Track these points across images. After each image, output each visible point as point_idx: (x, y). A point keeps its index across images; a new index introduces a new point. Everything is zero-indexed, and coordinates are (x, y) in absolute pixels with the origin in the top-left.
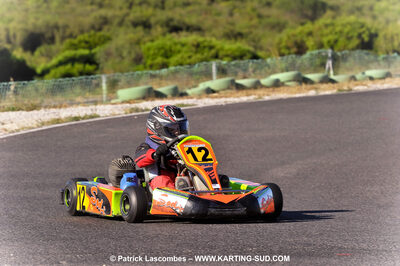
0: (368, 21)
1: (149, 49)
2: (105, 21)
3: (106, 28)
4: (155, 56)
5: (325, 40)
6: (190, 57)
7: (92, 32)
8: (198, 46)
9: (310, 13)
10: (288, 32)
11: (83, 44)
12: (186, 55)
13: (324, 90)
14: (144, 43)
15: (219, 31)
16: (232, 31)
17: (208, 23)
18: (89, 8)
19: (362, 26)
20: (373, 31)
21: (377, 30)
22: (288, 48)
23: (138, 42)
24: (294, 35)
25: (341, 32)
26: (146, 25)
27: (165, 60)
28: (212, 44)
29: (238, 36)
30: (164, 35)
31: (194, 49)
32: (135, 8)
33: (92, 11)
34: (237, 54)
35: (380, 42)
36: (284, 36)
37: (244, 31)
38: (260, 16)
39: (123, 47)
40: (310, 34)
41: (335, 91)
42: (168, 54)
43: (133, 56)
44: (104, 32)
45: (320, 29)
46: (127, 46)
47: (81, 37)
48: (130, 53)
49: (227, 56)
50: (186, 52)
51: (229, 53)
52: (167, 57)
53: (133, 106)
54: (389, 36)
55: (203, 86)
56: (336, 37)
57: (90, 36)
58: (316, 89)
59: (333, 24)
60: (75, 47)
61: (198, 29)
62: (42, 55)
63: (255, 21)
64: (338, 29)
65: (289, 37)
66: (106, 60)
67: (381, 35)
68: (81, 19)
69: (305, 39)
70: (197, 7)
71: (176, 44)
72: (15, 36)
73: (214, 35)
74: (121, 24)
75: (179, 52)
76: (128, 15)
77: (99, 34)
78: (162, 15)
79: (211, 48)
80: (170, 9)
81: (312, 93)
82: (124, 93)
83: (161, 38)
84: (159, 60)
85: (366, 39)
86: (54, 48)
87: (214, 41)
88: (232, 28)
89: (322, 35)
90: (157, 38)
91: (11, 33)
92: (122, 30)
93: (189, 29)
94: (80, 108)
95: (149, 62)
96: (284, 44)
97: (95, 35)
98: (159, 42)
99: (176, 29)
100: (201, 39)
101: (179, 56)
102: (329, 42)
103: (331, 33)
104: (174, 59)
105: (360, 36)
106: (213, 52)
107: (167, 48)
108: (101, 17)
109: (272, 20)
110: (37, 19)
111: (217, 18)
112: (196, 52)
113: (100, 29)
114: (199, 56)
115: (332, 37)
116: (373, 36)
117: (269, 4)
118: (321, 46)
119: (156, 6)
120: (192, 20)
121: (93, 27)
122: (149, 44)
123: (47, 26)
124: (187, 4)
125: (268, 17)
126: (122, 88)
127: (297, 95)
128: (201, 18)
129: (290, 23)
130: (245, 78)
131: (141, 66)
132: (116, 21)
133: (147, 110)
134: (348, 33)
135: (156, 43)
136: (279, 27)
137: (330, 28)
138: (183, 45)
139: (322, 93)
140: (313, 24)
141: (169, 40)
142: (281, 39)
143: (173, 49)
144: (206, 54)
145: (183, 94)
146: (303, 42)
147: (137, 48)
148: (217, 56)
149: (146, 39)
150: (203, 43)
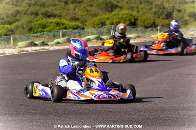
0: (135, 13)
1: (35, 25)
2: (18, 12)
3: (18, 15)
4: (38, 28)
5: (114, 21)
6: (54, 28)
7: (12, 17)
8: (57, 23)
9: (110, 10)
10: (99, 17)
11: (7, 22)
12: (52, 27)
14: (34, 22)
15: (68, 17)
16: (74, 17)
17: (64, 13)
18: (11, 6)
20: (136, 18)
21: (137, 17)
22: (97, 25)
23: (31, 22)
24: (100, 19)
25: (122, 18)
26: (37, 14)
27: (43, 30)
28: (64, 23)
29: (76, 19)
30: (42, 19)
31: (56, 25)
32: (31, 7)
33: (13, 7)
34: (75, 27)
35: (139, 22)
37: (79, 17)
38: (87, 11)
39: (24, 24)
40: (108, 18)
42: (44, 27)
43: (28, 27)
44: (18, 18)
45: (112, 17)
46: (26, 23)
47: (6, 19)
48: (27, 26)
49: (71, 28)
50: (52, 26)
51: (71, 26)
53: (22, 49)
54: (143, 20)
55: (56, 41)
56: (119, 20)
59: (118, 14)
60: (3, 23)
61: (60, 16)
63: (85, 13)
64: (120, 16)
65: (98, 20)
66: (17, 30)
67: (139, 19)
68: (7, 11)
69: (105, 21)
70: (60, 6)
71: (48, 22)
73: (66, 19)
74: (25, 14)
75: (49, 26)
76: (28, 9)
77: (14, 18)
78: (44, 10)
79: (63, 24)
80: (47, 7)
82: (20, 44)
83: (41, 19)
84: (40, 29)
87: (66, 22)
88: (74, 16)
89: (113, 19)
90: (39, 20)
92: (25, 16)
93: (55, 16)
95: (36, 30)
96: (96, 23)
98: (40, 22)
99: (49, 16)
100: (59, 20)
101: (49, 28)
102: (116, 22)
103: (117, 18)
104: (46, 29)
105: (130, 20)
106: (64, 26)
107: (44, 24)
108: (16, 10)
109: (93, 12)
111: (68, 11)
112: (57, 26)
113: (16, 16)
114: (58, 28)
115: (117, 20)
117: (92, 5)
118: (112, 24)
119: (41, 6)
120: (58, 12)
121: (13, 15)
122: (36, 22)
124: (55, 5)
125: (91, 11)
126: (20, 42)
127: (95, 45)
128: (61, 11)
129: (100, 14)
131: (32, 32)
132: (23, 12)
133: (28, 51)
134: (125, 18)
135: (38, 22)
136: (95, 15)
137: (117, 16)
138: (51, 23)
140: (109, 14)
141: (45, 21)
142: (95, 21)
143: (46, 24)
144: (61, 27)
145: (47, 45)
146: (105, 22)
147: (30, 24)
148: (65, 28)
149: (34, 20)
150: (60, 22)
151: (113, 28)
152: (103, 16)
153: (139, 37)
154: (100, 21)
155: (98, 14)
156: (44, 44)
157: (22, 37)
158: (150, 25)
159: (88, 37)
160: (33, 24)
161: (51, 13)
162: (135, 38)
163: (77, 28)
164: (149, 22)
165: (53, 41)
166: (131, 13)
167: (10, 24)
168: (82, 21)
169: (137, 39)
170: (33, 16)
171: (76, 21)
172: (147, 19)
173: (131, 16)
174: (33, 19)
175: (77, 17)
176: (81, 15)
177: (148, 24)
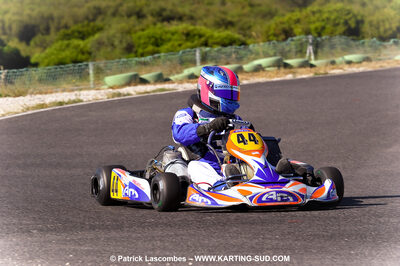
0: (356, 8)
1: (140, 38)
2: (99, 12)
3: (100, 18)
4: (145, 44)
5: (312, 27)
6: (180, 45)
7: (86, 22)
8: (188, 35)
10: (277, 19)
11: (76, 34)
12: (176, 43)
13: (301, 74)
14: (135, 32)
15: (210, 20)
16: (223, 20)
17: (201, 12)
19: (349, 12)
20: (359, 18)
21: (362, 16)
22: (275, 35)
23: (129, 32)
24: (282, 23)
25: (328, 19)
26: (140, 15)
27: (156, 49)
28: (202, 32)
29: (229, 24)
30: (155, 24)
31: (184, 38)
34: (227, 42)
35: (366, 28)
36: (272, 24)
37: (235, 20)
38: (251, 5)
39: (114, 36)
40: (298, 21)
41: (311, 75)
42: (158, 42)
43: (124, 45)
44: (98, 23)
45: (306, 17)
46: (118, 35)
47: (74, 28)
48: (121, 42)
49: (217, 44)
50: (176, 40)
51: (218, 40)
52: (158, 45)
53: (116, 91)
54: (375, 23)
55: (187, 72)
56: (323, 24)
57: (83, 26)
58: (294, 73)
59: (320, 11)
60: (67, 37)
61: (192, 19)
62: (36, 45)
63: (247, 9)
64: (325, 16)
65: (277, 25)
66: (98, 49)
67: (367, 20)
68: (76, 10)
69: (293, 26)
71: (166, 33)
72: (10, 28)
73: (205, 25)
74: (114, 14)
75: (170, 40)
76: (121, 5)
77: (92, 24)
78: (155, 6)
79: (200, 36)
81: (289, 77)
82: (110, 80)
83: (152, 26)
84: (150, 48)
85: (353, 25)
86: (48, 38)
87: (207, 31)
88: (223, 16)
89: (310, 23)
90: (148, 26)
91: (7, 25)
92: (116, 19)
93: (180, 18)
94: (65, 93)
95: (140, 51)
96: (272, 32)
97: (88, 25)
98: (150, 31)
99: (169, 19)
100: (191, 28)
101: (170, 44)
102: (316, 29)
103: (318, 20)
104: (164, 48)
105: (346, 23)
106: (203, 39)
107: (158, 36)
108: (95, 8)
109: (264, 8)
110: (32, 10)
111: (209, 7)
112: (187, 40)
113: (94, 20)
114: (189, 44)
115: (318, 24)
116: (360, 22)
118: (307, 33)
120: (186, 9)
121: (87, 18)
122: (140, 33)
123: (42, 17)
125: (259, 5)
127: (276, 79)
128: (194, 7)
129: (281, 11)
130: (228, 64)
131: (133, 55)
132: (110, 12)
133: (129, 94)
134: (335, 20)
135: (146, 33)
136: (270, 15)
137: (317, 15)
138: (173, 34)
139: (299, 77)
140: (301, 11)
141: (160, 29)
142: (269, 27)
143: (164, 37)
144: (196, 42)
145: (167, 80)
146: (291, 29)
147: (128, 37)
148: (206, 44)
149: (137, 28)
150: (193, 31)
151: (310, 41)
152: (287, 17)
153: (368, 59)
154: (281, 27)
155: (276, 11)
156: (161, 79)
157: (114, 64)
158: (390, 32)
159: (257, 62)
160: (135, 37)
161: (171, 11)
162: (360, 62)
163: (232, 42)
164: (387, 26)
165: (181, 72)
166: (348, 7)
167: (83, 38)
168: (242, 29)
169: (364, 63)
170: (134, 18)
171: (226, 28)
172: (383, 21)
173: (348, 14)
174: (134, 26)
175: (229, 19)
176: (239, 16)
177: (385, 31)
